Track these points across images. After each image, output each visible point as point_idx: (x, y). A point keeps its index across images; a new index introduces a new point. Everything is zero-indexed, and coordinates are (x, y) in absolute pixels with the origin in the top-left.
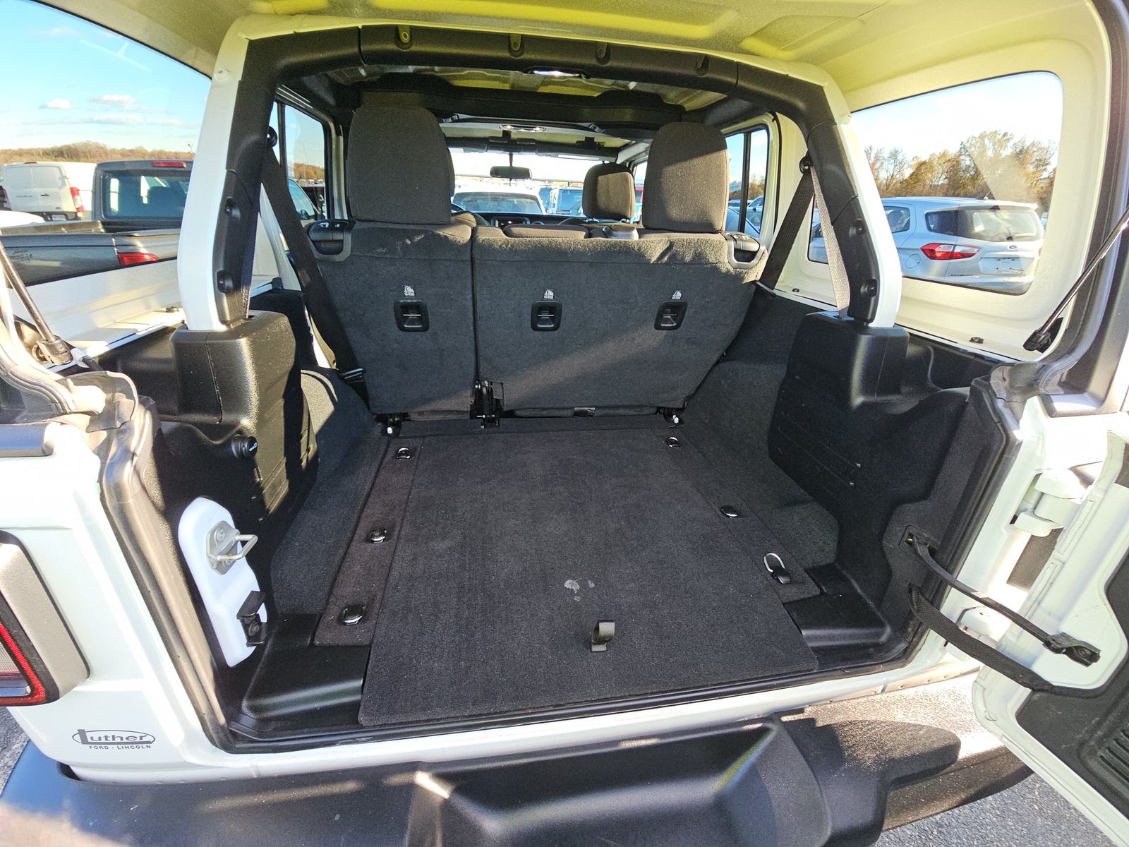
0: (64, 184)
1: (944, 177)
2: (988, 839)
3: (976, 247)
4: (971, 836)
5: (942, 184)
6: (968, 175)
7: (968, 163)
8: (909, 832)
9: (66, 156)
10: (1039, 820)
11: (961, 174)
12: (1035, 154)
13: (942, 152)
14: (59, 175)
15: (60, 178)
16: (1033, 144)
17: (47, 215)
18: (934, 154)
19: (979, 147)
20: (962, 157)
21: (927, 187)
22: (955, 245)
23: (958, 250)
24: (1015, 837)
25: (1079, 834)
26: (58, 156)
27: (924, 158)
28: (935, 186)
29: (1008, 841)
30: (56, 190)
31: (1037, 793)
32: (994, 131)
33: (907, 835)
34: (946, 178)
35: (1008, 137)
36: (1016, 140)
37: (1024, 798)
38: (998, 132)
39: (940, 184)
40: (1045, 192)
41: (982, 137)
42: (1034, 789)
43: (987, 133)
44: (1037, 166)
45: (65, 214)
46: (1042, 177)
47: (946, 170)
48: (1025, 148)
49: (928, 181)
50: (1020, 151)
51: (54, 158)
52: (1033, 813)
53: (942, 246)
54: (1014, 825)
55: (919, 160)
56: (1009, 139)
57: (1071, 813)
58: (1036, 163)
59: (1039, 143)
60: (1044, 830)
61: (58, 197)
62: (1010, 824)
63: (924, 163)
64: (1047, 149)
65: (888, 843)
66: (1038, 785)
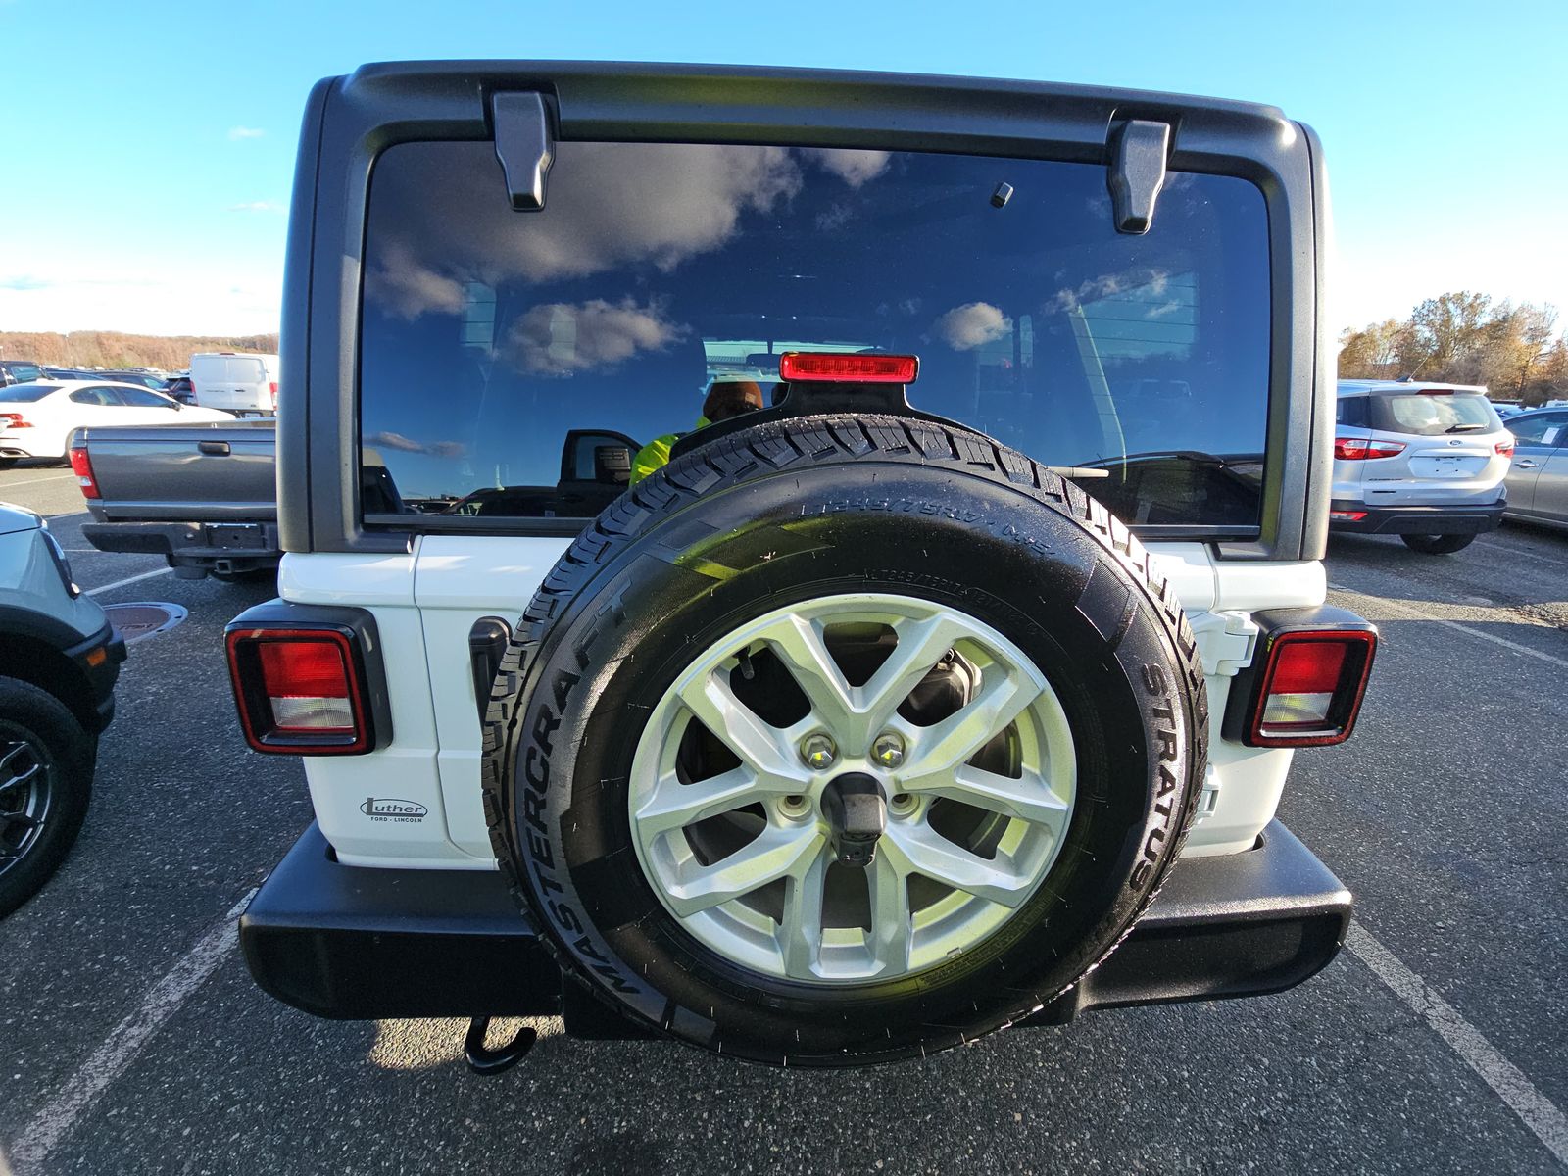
0: (264, 379)
1: (1393, 354)
2: (1329, 1144)
3: (1403, 444)
4: (1306, 1139)
5: (1392, 364)
6: (1429, 351)
7: (1427, 335)
8: (1221, 1125)
9: (258, 346)
10: (1406, 1131)
11: (1419, 349)
12: (1528, 321)
13: (1387, 320)
14: (258, 368)
15: (259, 373)
16: (1522, 309)
17: (240, 413)
18: (1374, 325)
19: (1440, 314)
20: (1417, 328)
21: (1369, 369)
22: (1370, 441)
23: (1375, 446)
24: (1369, 1146)
25: (1463, 1153)
26: (249, 347)
27: (1361, 329)
28: (1380, 365)
29: (1358, 1150)
30: (254, 385)
31: (1406, 1101)
32: (1460, 292)
33: (1219, 1126)
34: (1396, 355)
35: (1482, 300)
36: (1495, 303)
37: (1387, 1105)
38: (1466, 293)
39: (1388, 362)
40: (1548, 373)
41: (1443, 300)
42: (1403, 1095)
43: (1451, 296)
44: (1533, 338)
45: (260, 413)
46: (1541, 352)
47: (1395, 344)
48: (1511, 314)
49: (1369, 360)
50: (1504, 318)
51: (244, 349)
52: (1399, 1123)
53: (1352, 442)
54: (1369, 1132)
55: (1354, 333)
56: (1484, 303)
57: (1454, 1128)
58: (1530, 333)
59: (1531, 307)
60: (1411, 1143)
61: (255, 393)
62: (1363, 1131)
63: (1360, 337)
64: (1543, 315)
65: (1191, 1131)
66: (1409, 1092)
